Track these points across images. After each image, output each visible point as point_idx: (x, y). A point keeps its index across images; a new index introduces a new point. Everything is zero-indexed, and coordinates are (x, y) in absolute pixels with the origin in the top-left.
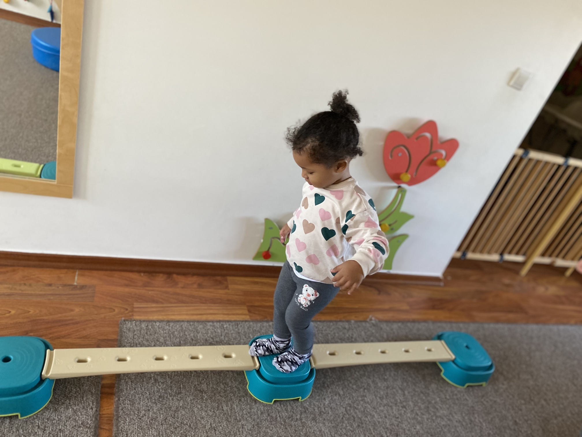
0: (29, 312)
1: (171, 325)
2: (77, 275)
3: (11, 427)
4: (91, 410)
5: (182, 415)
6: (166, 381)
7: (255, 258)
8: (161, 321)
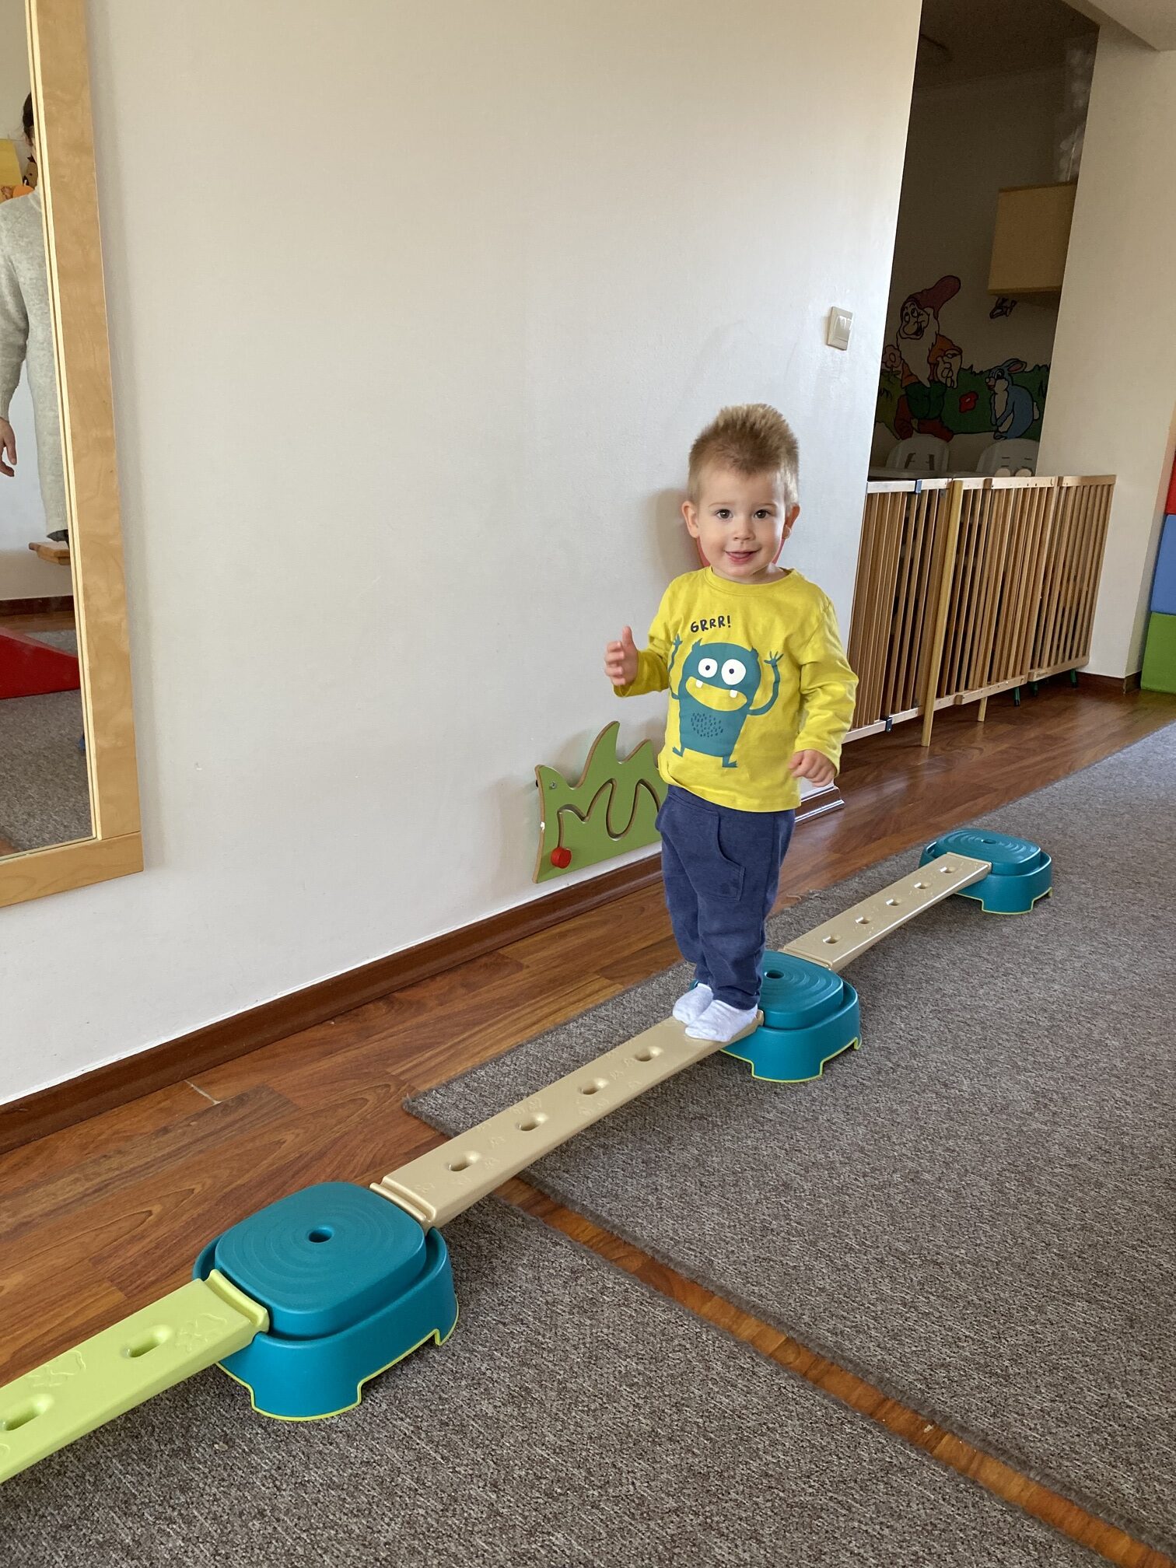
0: (193, 1189)
1: (509, 1063)
2: (196, 1088)
3: (454, 1355)
4: (558, 1247)
5: (721, 1163)
6: (622, 1138)
7: (540, 877)
8: (482, 1066)
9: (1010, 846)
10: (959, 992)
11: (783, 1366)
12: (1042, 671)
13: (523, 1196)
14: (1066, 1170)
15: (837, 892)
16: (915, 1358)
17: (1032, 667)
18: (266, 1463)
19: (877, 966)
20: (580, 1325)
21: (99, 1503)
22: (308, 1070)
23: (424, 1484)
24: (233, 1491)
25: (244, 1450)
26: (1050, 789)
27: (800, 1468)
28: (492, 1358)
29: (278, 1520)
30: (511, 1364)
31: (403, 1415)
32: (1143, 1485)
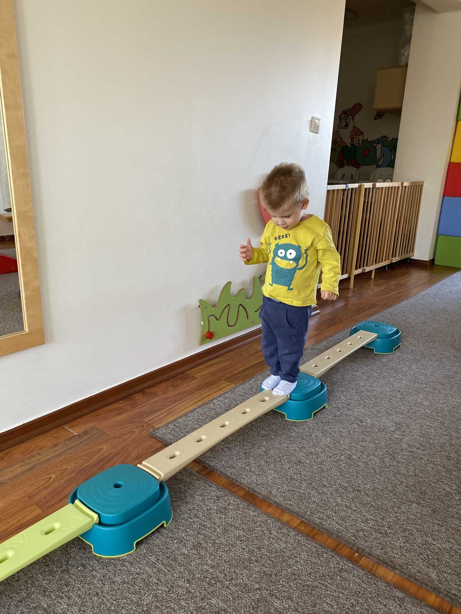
0: (68, 468)
1: (191, 416)
2: (68, 428)
3: (171, 531)
4: (211, 488)
5: (274, 453)
6: (236, 444)
7: (202, 343)
8: (180, 418)
9: (385, 327)
10: (366, 385)
11: (300, 532)
12: (396, 258)
13: (197, 468)
14: (409, 454)
15: (318, 346)
16: (351, 528)
17: (392, 257)
18: (98, 574)
19: (334, 375)
20: (220, 518)
21: (33, 592)
22: (112, 420)
23: (161, 581)
24: (86, 586)
25: (90, 570)
26: (400, 305)
27: (307, 571)
28: (186, 532)
29: (104, 597)
30: (194, 534)
31: (151, 555)
32: (440, 574)
